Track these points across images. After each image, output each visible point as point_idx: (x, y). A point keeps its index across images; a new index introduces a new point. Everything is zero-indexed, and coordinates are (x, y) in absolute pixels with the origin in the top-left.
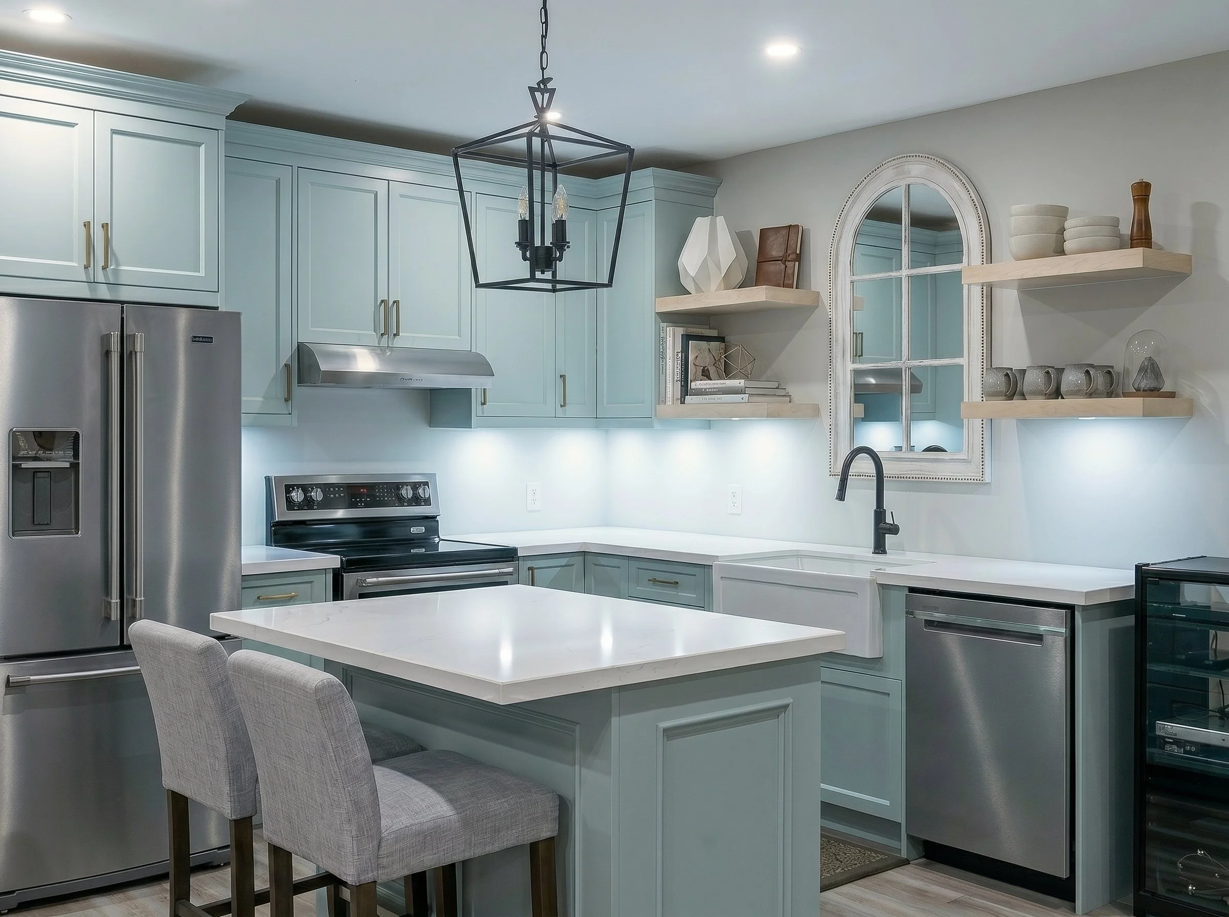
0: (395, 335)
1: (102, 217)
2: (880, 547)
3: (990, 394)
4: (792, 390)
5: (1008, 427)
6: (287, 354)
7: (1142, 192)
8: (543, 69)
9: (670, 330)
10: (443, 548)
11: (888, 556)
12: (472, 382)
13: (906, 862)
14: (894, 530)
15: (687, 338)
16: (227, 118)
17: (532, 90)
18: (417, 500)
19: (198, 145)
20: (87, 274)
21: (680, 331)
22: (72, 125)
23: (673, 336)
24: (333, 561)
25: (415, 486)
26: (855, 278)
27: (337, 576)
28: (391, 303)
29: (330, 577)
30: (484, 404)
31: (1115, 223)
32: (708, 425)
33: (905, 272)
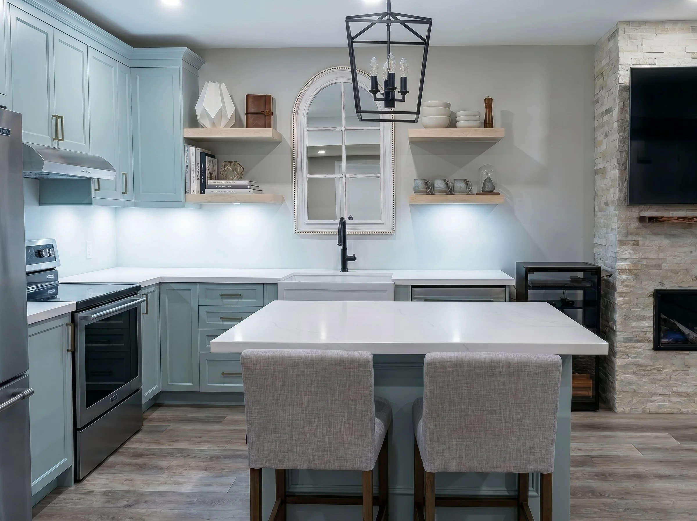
0: (59, 140)
2: (344, 269)
3: (419, 192)
7: (489, 103)
9: (193, 149)
11: (350, 272)
14: (353, 259)
15: (204, 155)
21: (199, 150)
23: (194, 153)
26: (307, 128)
27: (73, 317)
30: (98, 190)
33: (345, 128)
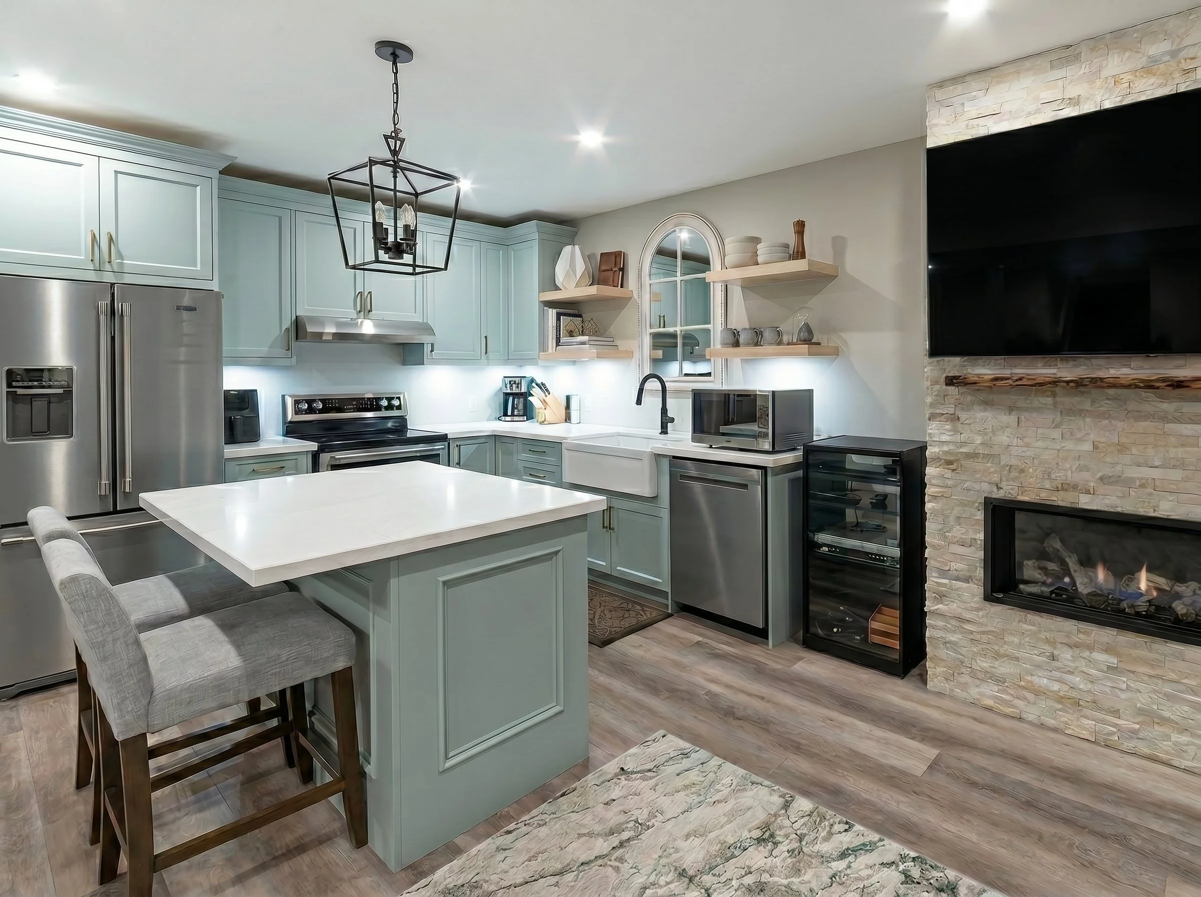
0: (369, 311)
1: (108, 227)
2: (664, 430)
3: (724, 344)
4: (617, 342)
5: (736, 363)
6: (287, 324)
7: (800, 227)
8: (395, 125)
9: (549, 310)
10: (410, 434)
11: (668, 435)
12: (426, 339)
13: (669, 616)
14: (670, 420)
15: (559, 315)
16: (220, 172)
17: (386, 137)
18: (390, 407)
19: (196, 186)
20: (94, 264)
21: (555, 311)
22: (80, 165)
23: (552, 313)
24: (313, 446)
25: (390, 399)
26: (651, 282)
27: (315, 456)
28: (366, 294)
29: (310, 456)
30: (432, 351)
31: (787, 246)
32: (574, 363)
33: (679, 278)
